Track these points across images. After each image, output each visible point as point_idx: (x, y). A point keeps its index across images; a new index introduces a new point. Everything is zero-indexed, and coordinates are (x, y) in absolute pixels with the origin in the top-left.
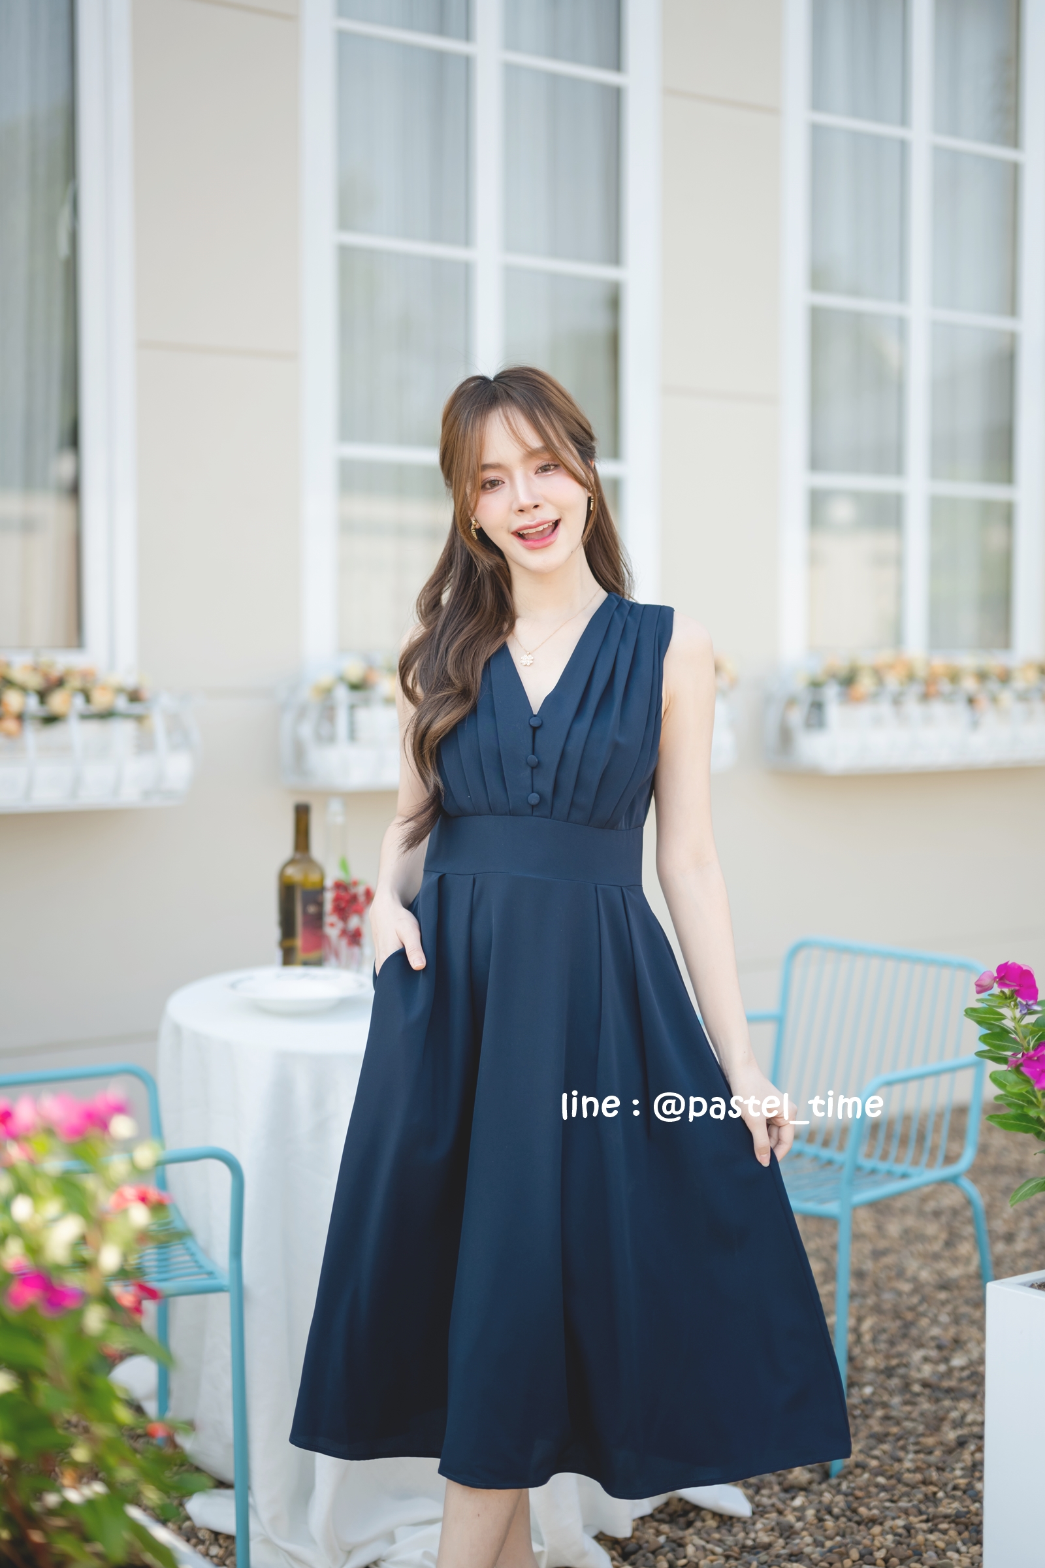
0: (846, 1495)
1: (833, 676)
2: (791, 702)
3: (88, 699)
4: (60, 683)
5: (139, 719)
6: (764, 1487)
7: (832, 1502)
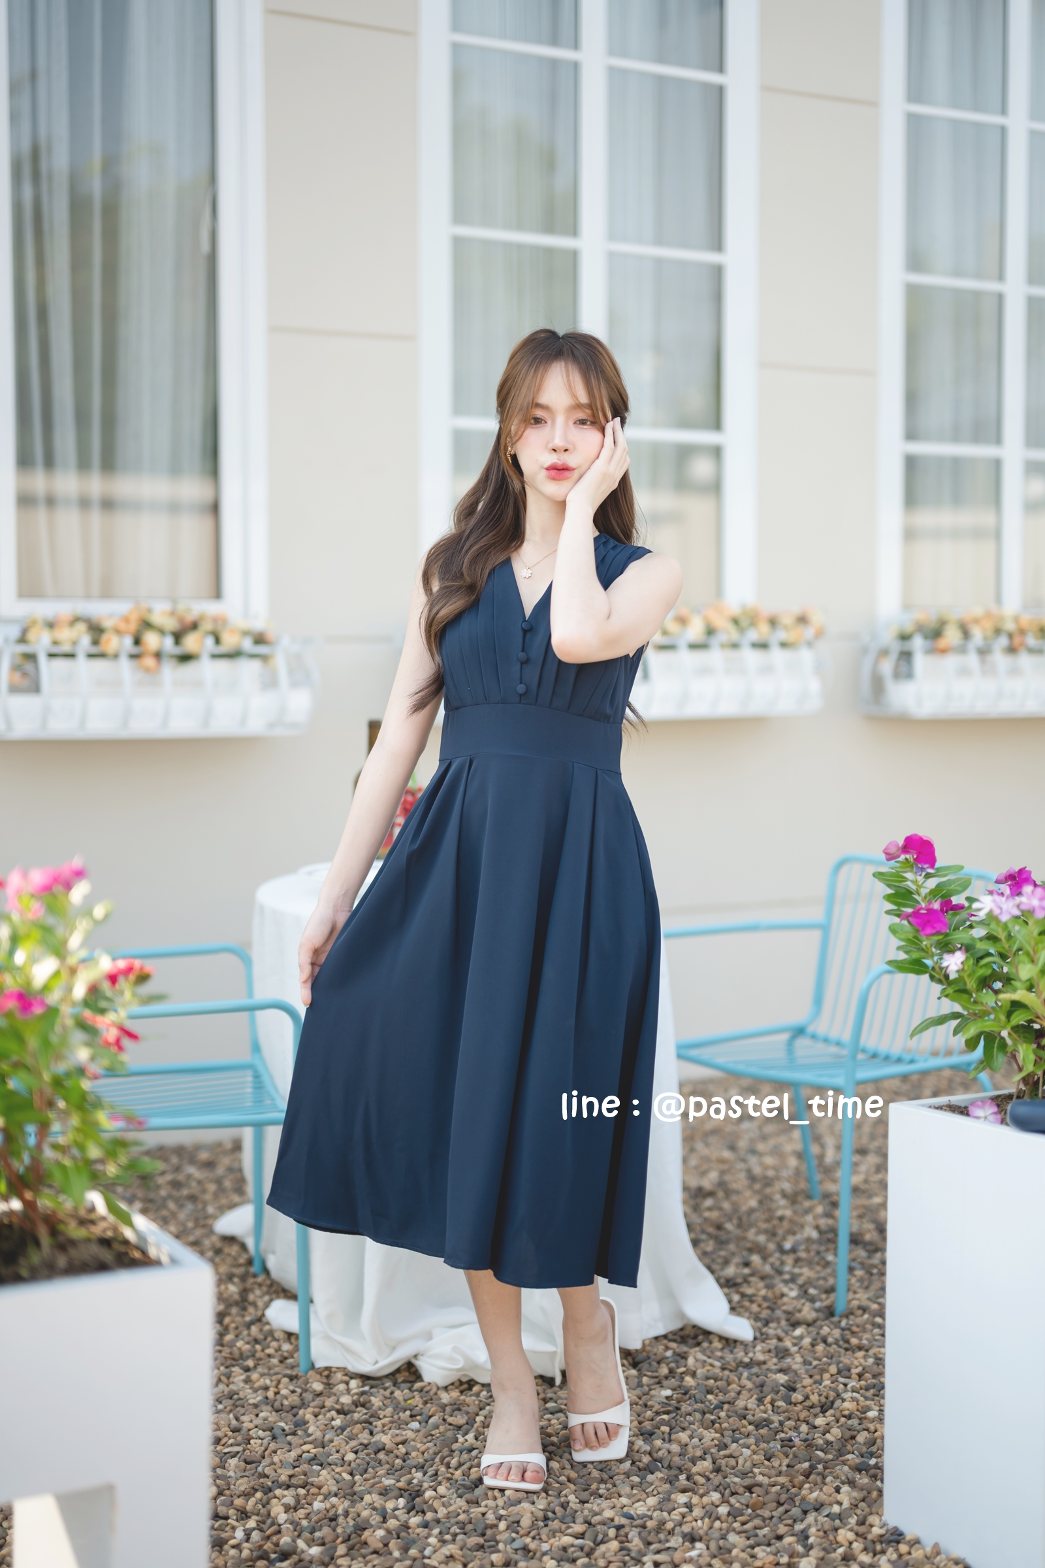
0: (843, 1330)
1: (920, 628)
2: (884, 652)
3: (218, 641)
4: (194, 626)
5: (264, 658)
6: (772, 1321)
7: (829, 1334)
